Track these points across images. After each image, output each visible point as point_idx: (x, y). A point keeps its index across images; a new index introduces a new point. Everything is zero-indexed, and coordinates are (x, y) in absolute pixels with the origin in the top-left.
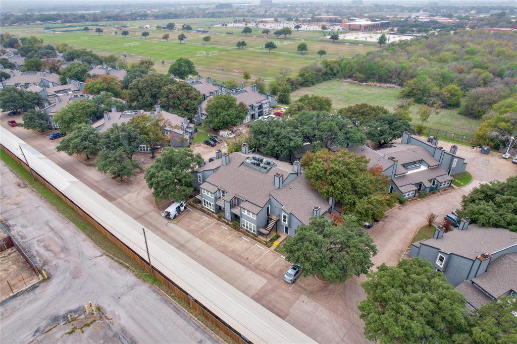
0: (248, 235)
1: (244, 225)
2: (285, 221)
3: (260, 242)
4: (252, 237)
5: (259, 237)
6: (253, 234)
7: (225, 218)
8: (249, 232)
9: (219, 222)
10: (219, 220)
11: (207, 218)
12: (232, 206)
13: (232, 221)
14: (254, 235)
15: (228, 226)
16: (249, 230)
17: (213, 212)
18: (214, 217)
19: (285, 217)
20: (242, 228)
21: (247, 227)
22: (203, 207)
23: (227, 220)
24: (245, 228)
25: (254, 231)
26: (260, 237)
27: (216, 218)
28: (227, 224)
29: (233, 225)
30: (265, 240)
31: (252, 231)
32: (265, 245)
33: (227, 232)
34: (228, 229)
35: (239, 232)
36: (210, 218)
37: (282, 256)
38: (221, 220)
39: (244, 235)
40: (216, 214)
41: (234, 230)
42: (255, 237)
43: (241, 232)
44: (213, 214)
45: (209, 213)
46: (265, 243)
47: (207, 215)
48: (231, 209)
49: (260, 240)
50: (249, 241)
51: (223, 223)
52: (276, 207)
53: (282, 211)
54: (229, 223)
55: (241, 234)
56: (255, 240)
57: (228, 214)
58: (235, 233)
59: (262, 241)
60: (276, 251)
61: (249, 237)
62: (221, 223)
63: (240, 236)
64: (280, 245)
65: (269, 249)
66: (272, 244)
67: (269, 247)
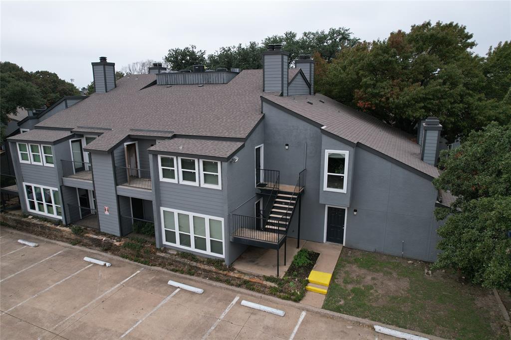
0: (192, 271)
1: (171, 236)
2: (335, 182)
3: (248, 285)
4: (207, 274)
5: (238, 267)
6: (210, 261)
7: (98, 232)
8: (192, 256)
9: (77, 247)
10: (75, 243)
11: (32, 244)
12: (121, 176)
13: (123, 234)
14: (218, 263)
15: (108, 255)
16: (192, 248)
17: (59, 223)
18: (62, 238)
19: (336, 164)
20: (165, 249)
21: (185, 240)
22: (28, 215)
23: (104, 234)
24: (178, 245)
25: (216, 247)
26: (246, 269)
27: (68, 240)
28: (108, 248)
29: (126, 246)
30: (271, 273)
31: (208, 252)
32: (273, 292)
33: (104, 274)
34: (108, 264)
35: (153, 268)
36: (47, 242)
37: (378, 328)
38: (85, 241)
39: (173, 273)
40: (66, 226)
41: (132, 262)
42: (225, 273)
43: (160, 265)
44: (58, 227)
45: (43, 227)
46: (273, 285)
47: (38, 235)
48: (117, 184)
49: (247, 278)
50: (200, 291)
51: (90, 248)
52: (287, 145)
53: (325, 139)
54: (111, 244)
55: (164, 273)
56: (228, 282)
57: (106, 208)
58: (138, 272)
59: (256, 280)
60: (338, 310)
61: (199, 275)
62: (82, 249)
63: (158, 277)
64: (340, 281)
65: (303, 309)
66: (302, 283)
67: (297, 301)
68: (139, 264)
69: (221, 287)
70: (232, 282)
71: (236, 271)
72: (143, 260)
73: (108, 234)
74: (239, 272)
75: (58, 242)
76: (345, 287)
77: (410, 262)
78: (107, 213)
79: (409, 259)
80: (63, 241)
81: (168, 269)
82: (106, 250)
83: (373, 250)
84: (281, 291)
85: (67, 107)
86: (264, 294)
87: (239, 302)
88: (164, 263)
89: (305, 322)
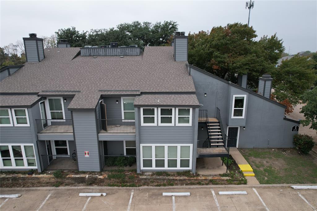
0: (171, 183)
1: (148, 163)
3: (212, 182)
4: (182, 182)
5: (201, 172)
6: (179, 173)
7: (76, 172)
8: (165, 173)
9: (61, 188)
10: (57, 185)
11: (14, 196)
12: (99, 126)
13: (102, 169)
14: (187, 173)
15: (95, 187)
16: (166, 168)
17: (32, 172)
18: (40, 183)
19: (239, 103)
20: (142, 173)
21: (160, 163)
23: (84, 173)
24: (153, 168)
25: (184, 163)
26: (204, 173)
27: (48, 184)
28: (93, 182)
29: (110, 178)
30: (223, 171)
31: (178, 168)
32: (229, 182)
33: (109, 202)
34: (104, 194)
35: (141, 188)
36: (26, 190)
37: (295, 187)
38: (67, 181)
39: (158, 187)
40: (42, 173)
41: (120, 188)
42: (195, 178)
43: (144, 185)
44: (34, 176)
45: (14, 179)
46: (228, 178)
47: (11, 187)
48: (98, 133)
49: (210, 178)
50: (188, 194)
51: (74, 186)
52: (205, 94)
53: (233, 89)
54: (96, 179)
55: (151, 189)
56: (199, 183)
57: (87, 152)
58: (132, 193)
59: (216, 178)
60: (267, 182)
61: (177, 184)
62: (69, 188)
63: (151, 193)
64: (255, 167)
65: (252, 187)
66: (241, 173)
67: (245, 183)
68: (128, 188)
69: (197, 188)
70: (202, 183)
71: (201, 176)
72: (128, 184)
73: (88, 172)
74: (203, 176)
75: (39, 188)
76: (259, 169)
77: (273, 150)
78: (87, 156)
79: (272, 149)
80: (43, 186)
81: (153, 186)
82: (91, 184)
83: (252, 147)
84: (234, 181)
85: (9, 74)
86: (225, 184)
87: (217, 194)
88: (146, 182)
89: (260, 194)
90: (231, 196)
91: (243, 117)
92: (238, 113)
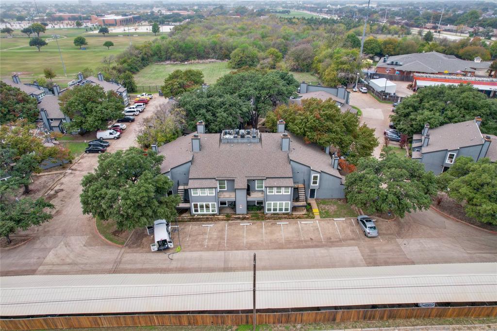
0: (280, 218)
1: (269, 210)
3: (299, 218)
4: (286, 218)
5: (294, 213)
6: (284, 214)
7: (236, 214)
8: (278, 214)
9: (230, 222)
10: (228, 220)
11: (211, 225)
12: (248, 193)
13: (249, 213)
14: (287, 214)
15: (246, 221)
16: (277, 212)
18: (219, 220)
19: (315, 178)
20: (267, 214)
21: (275, 210)
22: (196, 215)
23: (238, 214)
24: (272, 211)
25: (287, 210)
27: (223, 220)
28: (244, 219)
29: (252, 216)
30: (304, 213)
31: (283, 211)
32: (307, 218)
33: (254, 227)
34: (251, 224)
35: (267, 221)
36: (214, 223)
37: (335, 219)
38: (232, 219)
39: (275, 220)
40: (219, 215)
41: (257, 221)
42: (291, 216)
43: (268, 219)
44: (216, 216)
45: (207, 218)
46: (306, 216)
47: (206, 222)
48: (247, 197)
49: (298, 216)
50: (288, 223)
51: (235, 221)
52: (298, 173)
53: (312, 172)
54: (245, 217)
56: (293, 218)
58: (264, 223)
59: (301, 216)
60: (324, 218)
61: (283, 219)
63: (271, 223)
64: (320, 210)
65: (316, 220)
66: (313, 213)
67: (314, 218)
68: (261, 221)
69: (292, 220)
72: (261, 219)
73: (241, 214)
74: (295, 215)
75: (219, 222)
76: (322, 211)
77: (334, 200)
78: (241, 207)
80: (221, 221)
81: (272, 220)
82: (243, 220)
83: (323, 198)
84: (309, 217)
85: (192, 164)
86: (305, 219)
87: (301, 223)
88: (269, 218)
89: (319, 223)
90: (306, 224)
91: (317, 185)
92: (315, 183)
